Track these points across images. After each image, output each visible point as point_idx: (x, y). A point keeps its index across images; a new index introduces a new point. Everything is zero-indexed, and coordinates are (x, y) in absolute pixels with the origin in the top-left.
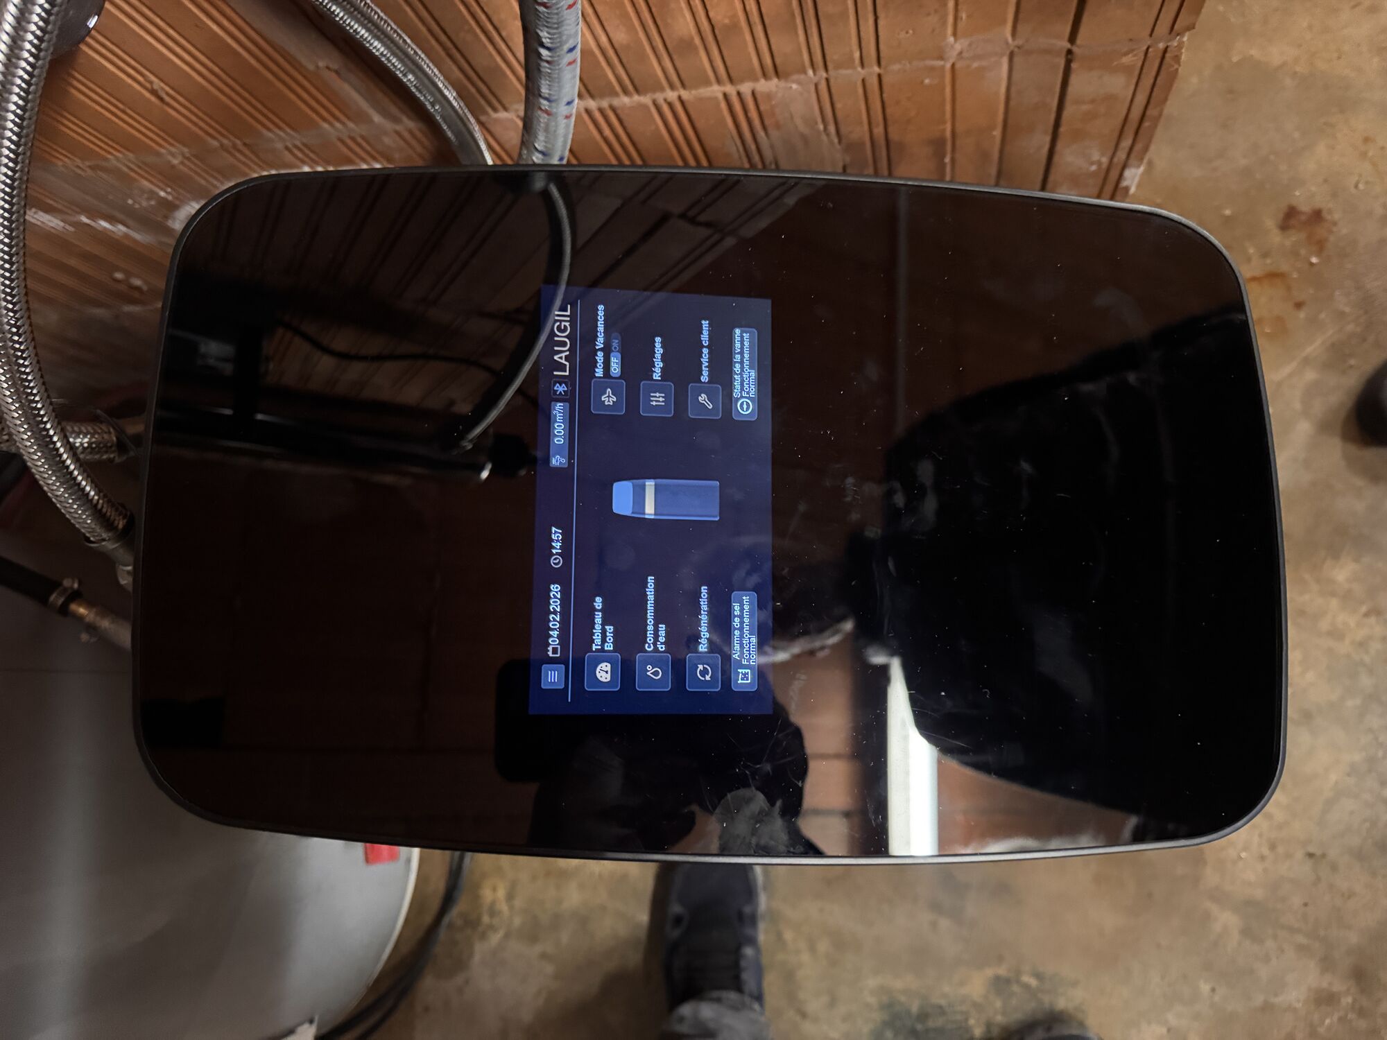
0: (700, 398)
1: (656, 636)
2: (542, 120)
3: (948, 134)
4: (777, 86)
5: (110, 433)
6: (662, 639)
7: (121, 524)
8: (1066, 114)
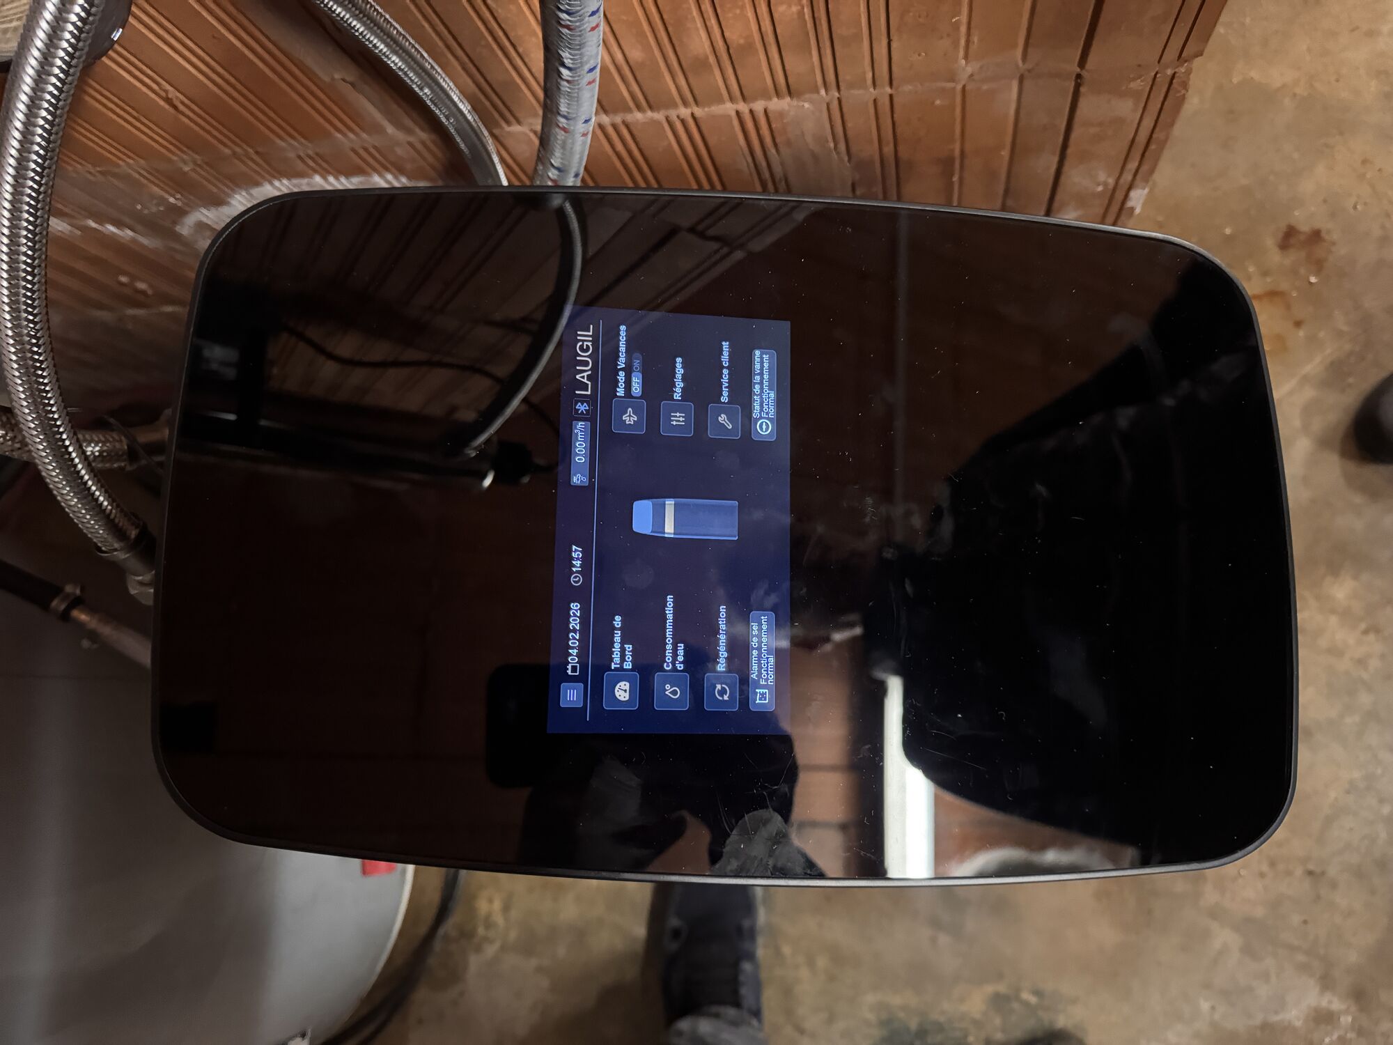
0: (720, 418)
1: (675, 655)
2: (559, 137)
3: (957, 153)
4: (789, 105)
5: (121, 441)
6: (680, 658)
7: (133, 533)
8: (1074, 136)
